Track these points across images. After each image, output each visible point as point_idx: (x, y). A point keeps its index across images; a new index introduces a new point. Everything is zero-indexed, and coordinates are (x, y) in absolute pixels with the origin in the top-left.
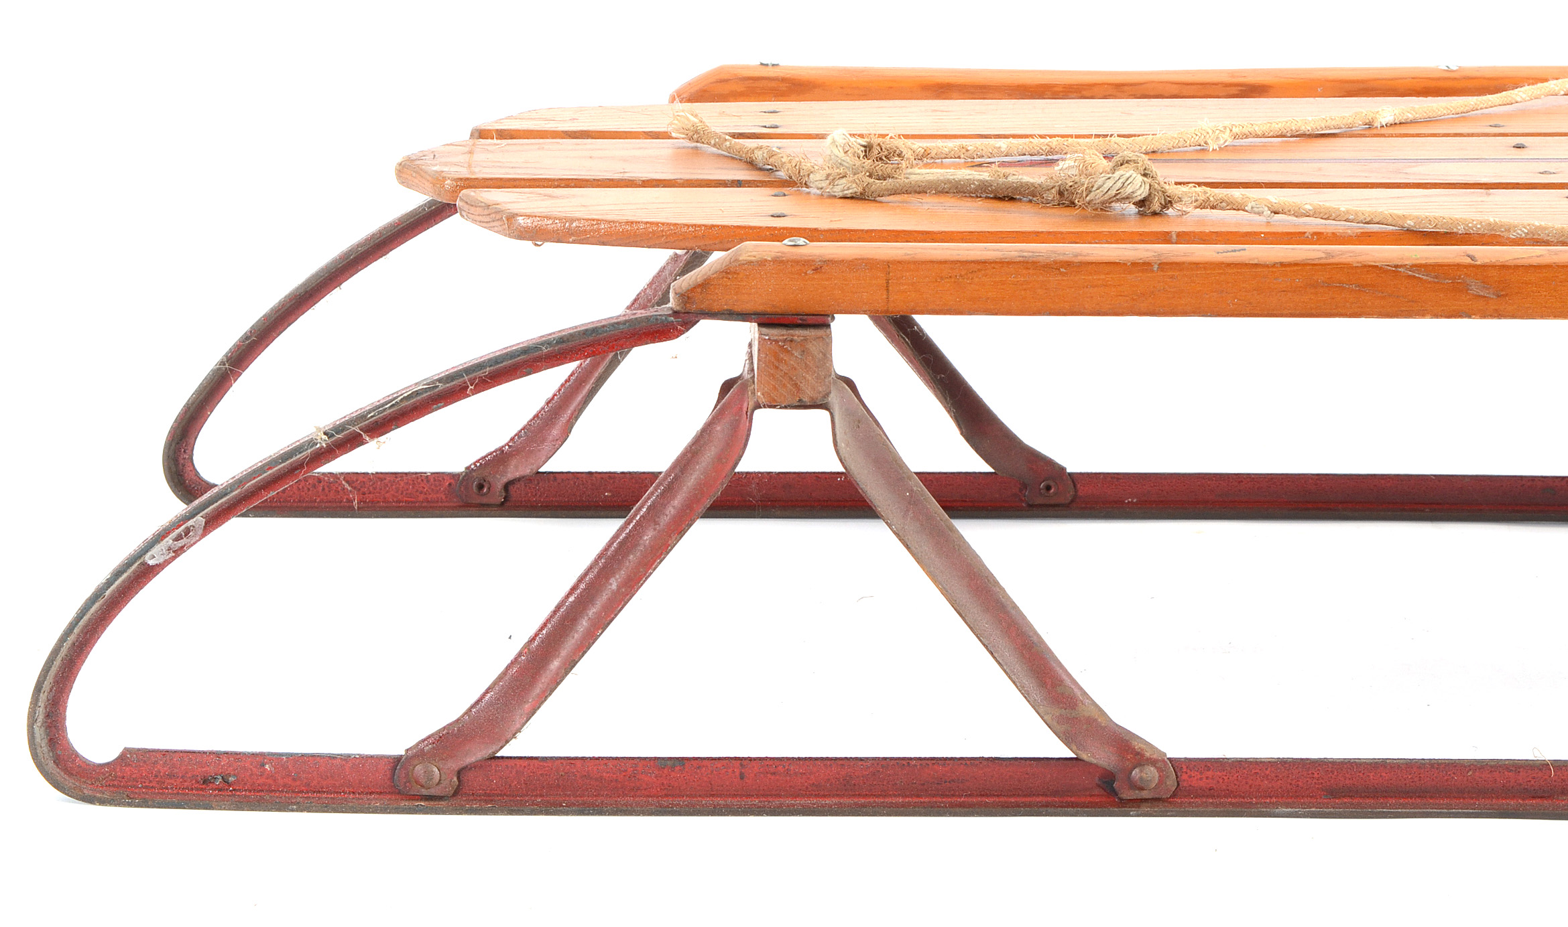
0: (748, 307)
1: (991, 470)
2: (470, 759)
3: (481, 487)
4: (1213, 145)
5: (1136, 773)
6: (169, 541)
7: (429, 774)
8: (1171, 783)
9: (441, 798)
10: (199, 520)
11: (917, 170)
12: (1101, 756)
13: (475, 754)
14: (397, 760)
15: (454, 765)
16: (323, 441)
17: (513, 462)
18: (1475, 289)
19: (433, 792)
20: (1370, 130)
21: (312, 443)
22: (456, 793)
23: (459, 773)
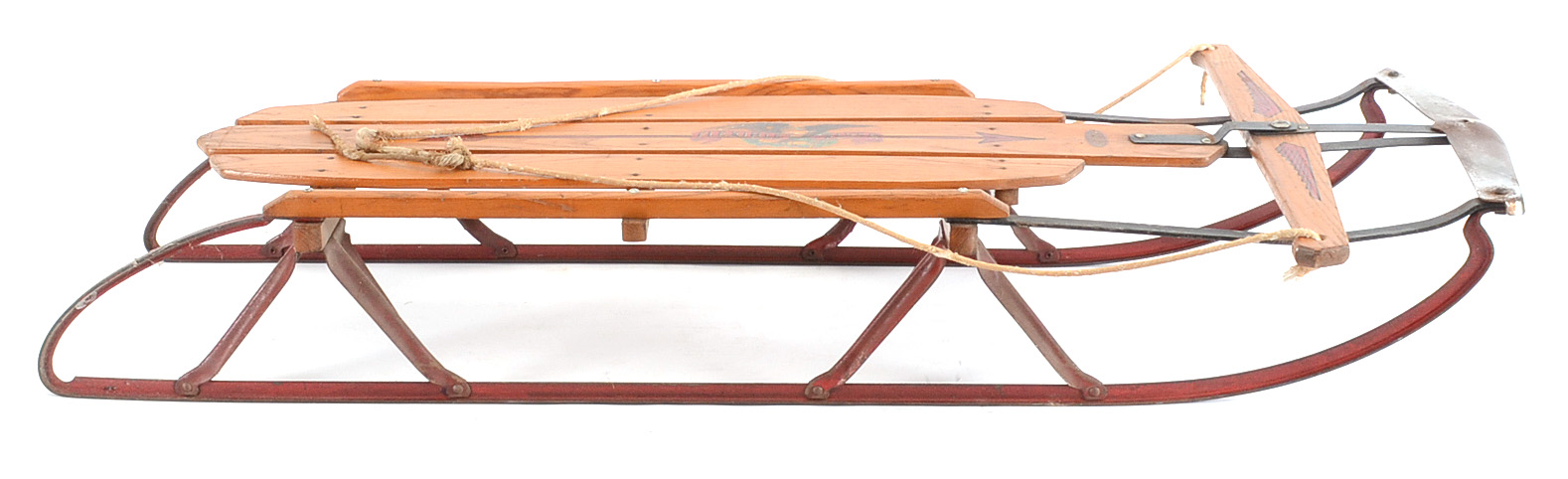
0: (290, 215)
1: (479, 243)
2: (202, 382)
3: (272, 251)
4: (522, 129)
5: (455, 387)
6: (83, 300)
7: (187, 387)
8: (469, 390)
9: (193, 396)
10: (95, 292)
11: (388, 147)
12: (439, 381)
13: (204, 380)
14: (176, 381)
15: (196, 384)
16: (136, 265)
17: (285, 241)
18: (564, 207)
19: (190, 393)
20: (596, 119)
21: (132, 265)
22: (199, 393)
23: (199, 386)
